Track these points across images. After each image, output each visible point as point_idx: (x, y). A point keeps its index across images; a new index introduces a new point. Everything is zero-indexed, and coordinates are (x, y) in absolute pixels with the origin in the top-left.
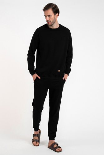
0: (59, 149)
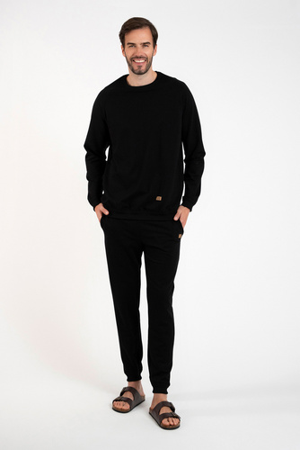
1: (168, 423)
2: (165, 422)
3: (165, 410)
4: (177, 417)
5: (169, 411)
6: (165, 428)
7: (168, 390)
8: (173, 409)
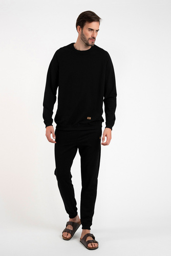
0: (94, 245)
1: (91, 246)
2: (90, 245)
3: (89, 238)
4: (96, 242)
5: (92, 239)
6: (90, 249)
7: (91, 227)
8: (94, 238)
